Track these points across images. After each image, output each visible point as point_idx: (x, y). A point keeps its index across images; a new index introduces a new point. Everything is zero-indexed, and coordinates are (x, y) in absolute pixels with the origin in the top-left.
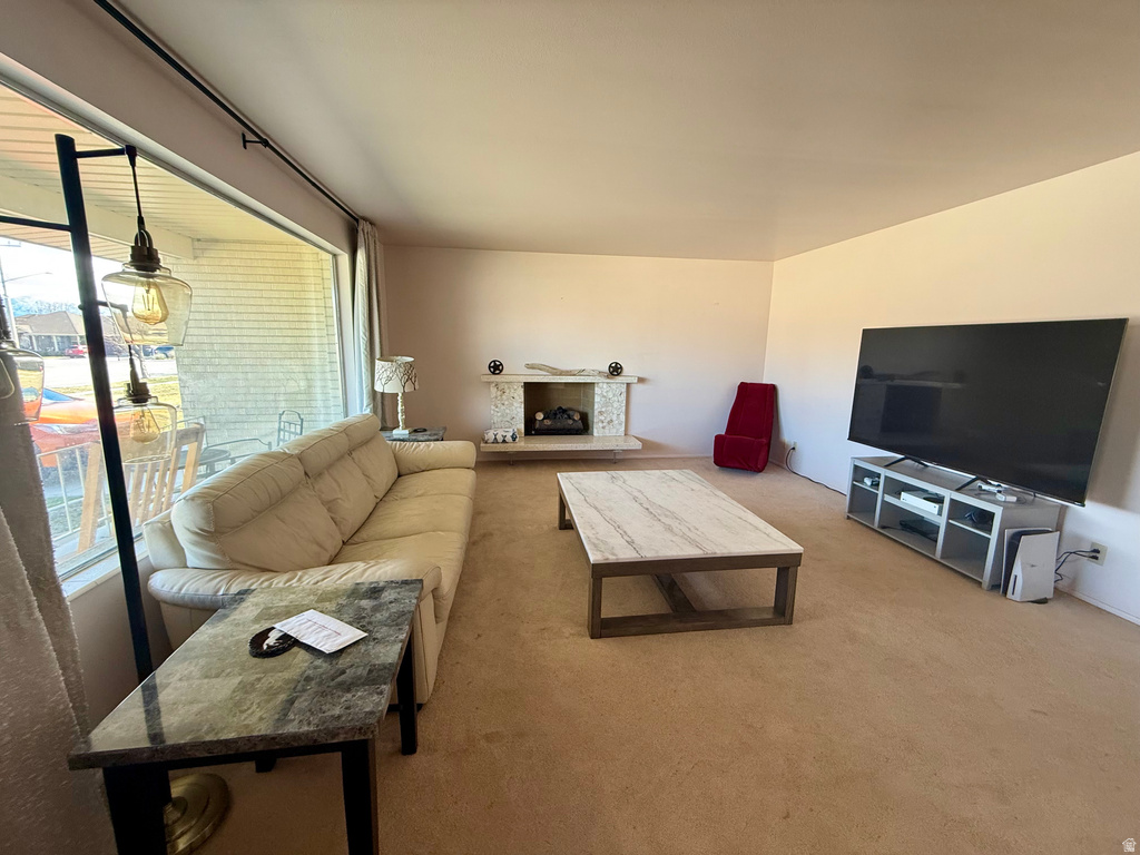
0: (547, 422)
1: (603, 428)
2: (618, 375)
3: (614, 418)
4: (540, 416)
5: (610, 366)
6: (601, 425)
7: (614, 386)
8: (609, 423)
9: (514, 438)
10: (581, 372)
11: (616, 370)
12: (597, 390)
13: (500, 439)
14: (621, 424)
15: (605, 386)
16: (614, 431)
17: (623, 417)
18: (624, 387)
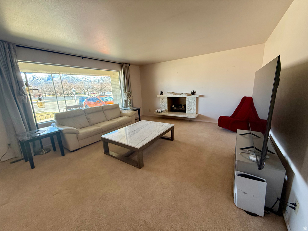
0: (175, 108)
1: (189, 111)
2: (194, 94)
3: (192, 108)
4: (173, 106)
5: (192, 92)
6: (188, 110)
7: (192, 98)
8: (191, 109)
9: (162, 111)
10: (182, 94)
11: (193, 93)
12: (187, 99)
13: (158, 111)
14: (194, 110)
15: (189, 98)
16: (192, 112)
17: (195, 108)
18: (195, 99)
